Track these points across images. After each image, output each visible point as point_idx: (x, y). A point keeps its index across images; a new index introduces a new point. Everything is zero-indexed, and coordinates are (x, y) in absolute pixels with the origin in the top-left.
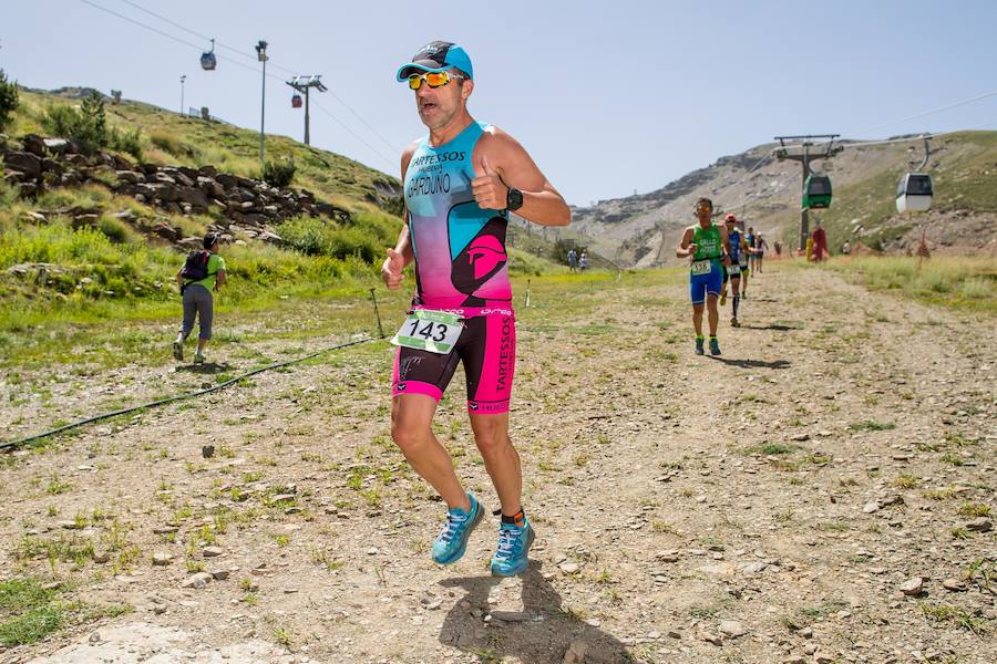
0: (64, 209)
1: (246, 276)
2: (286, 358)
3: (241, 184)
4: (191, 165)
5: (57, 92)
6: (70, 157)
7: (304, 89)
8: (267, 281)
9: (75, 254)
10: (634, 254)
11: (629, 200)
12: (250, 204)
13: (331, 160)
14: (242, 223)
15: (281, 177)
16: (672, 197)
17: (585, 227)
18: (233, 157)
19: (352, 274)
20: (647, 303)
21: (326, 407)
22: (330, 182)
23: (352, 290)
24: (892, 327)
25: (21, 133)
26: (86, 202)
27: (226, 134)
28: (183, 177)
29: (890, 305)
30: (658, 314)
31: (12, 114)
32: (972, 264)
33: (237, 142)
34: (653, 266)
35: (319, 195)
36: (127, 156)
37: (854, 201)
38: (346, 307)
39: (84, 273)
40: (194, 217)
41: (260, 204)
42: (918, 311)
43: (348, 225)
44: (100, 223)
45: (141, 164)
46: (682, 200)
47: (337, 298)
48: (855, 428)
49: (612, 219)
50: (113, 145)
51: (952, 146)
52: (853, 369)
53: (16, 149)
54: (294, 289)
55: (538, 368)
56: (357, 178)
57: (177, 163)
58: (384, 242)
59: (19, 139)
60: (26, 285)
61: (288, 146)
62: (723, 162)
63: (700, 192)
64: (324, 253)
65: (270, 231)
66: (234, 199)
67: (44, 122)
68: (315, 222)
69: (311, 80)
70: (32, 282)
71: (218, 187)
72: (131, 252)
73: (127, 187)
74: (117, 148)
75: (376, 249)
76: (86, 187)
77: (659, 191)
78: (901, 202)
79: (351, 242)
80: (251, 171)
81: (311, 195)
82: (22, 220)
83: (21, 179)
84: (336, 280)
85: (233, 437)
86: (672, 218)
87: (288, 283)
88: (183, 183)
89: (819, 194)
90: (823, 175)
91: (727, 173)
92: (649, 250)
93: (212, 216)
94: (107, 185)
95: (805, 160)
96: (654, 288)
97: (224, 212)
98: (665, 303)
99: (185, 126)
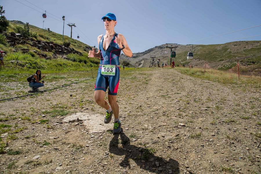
0: (20, 49)
1: (61, 65)
2: (76, 81)
3: (59, 46)
4: (48, 41)
5: (12, 21)
6: (21, 38)
7: (71, 26)
8: (65, 67)
9: (24, 59)
10: (138, 64)
11: (138, 53)
12: (61, 50)
13: (76, 42)
14: (59, 54)
15: (67, 45)
16: (146, 53)
17: (128, 59)
18: (56, 40)
19: (82, 66)
20: (142, 74)
21: (88, 90)
22: (76, 46)
23: (83, 69)
24: (184, 80)
25: (10, 32)
26: (26, 48)
27: (53, 34)
28: (46, 44)
29: (184, 76)
30: (144, 76)
31: (7, 27)
32: (199, 69)
33: (56, 36)
34: (142, 67)
35: (75, 49)
36: (34, 38)
37: (180, 57)
38: (83, 72)
39: (27, 63)
40: (49, 52)
41: (63, 50)
42: (189, 77)
43: (81, 56)
44: (29, 52)
45: (37, 40)
46: (148, 54)
47: (80, 71)
48: (175, 93)
49: (134, 57)
50: (31, 36)
51: (197, 47)
52: (176, 86)
53: (9, 35)
54: (71, 68)
55: (124, 84)
56: (82, 46)
57: (45, 41)
58: (89, 60)
59: (10, 33)
60: (14, 65)
61: (67, 38)
62: (156, 47)
63: (151, 53)
64: (77, 61)
65: (65, 56)
66: (57, 49)
67: (14, 29)
68: (74, 55)
69: (73, 24)
70: (15, 64)
71: (54, 46)
72: (36, 59)
73: (34, 45)
74: (32, 36)
75: (87, 61)
76: (25, 44)
77: (144, 52)
78: (188, 57)
79: (82, 59)
80: (61, 43)
81: (74, 49)
82: (11, 51)
83: (10, 42)
84: (79, 67)
85: (73, 94)
86: (146, 58)
87: (70, 67)
88: (46, 45)
89: (174, 55)
90: (174, 51)
91: (157, 49)
92: (141, 64)
93: (53, 52)
94: (30, 44)
95: (171, 48)
96: (143, 71)
97: (55, 52)
98: (145, 74)
99: (44, 32)
